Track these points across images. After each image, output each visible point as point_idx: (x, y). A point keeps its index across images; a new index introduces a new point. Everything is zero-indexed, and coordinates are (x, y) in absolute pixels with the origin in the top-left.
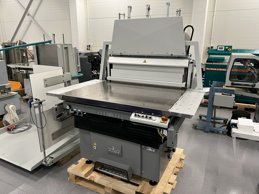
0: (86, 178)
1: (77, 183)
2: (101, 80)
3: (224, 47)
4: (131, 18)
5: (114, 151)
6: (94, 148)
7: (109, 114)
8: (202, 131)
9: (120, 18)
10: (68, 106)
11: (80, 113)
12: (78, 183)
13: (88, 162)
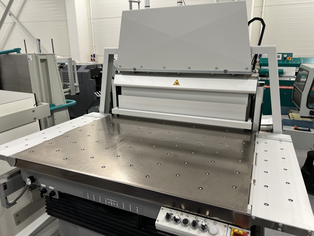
3: (281, 54)
4: (150, 8)
7: (110, 201)
9: (131, 8)
11: (53, 193)
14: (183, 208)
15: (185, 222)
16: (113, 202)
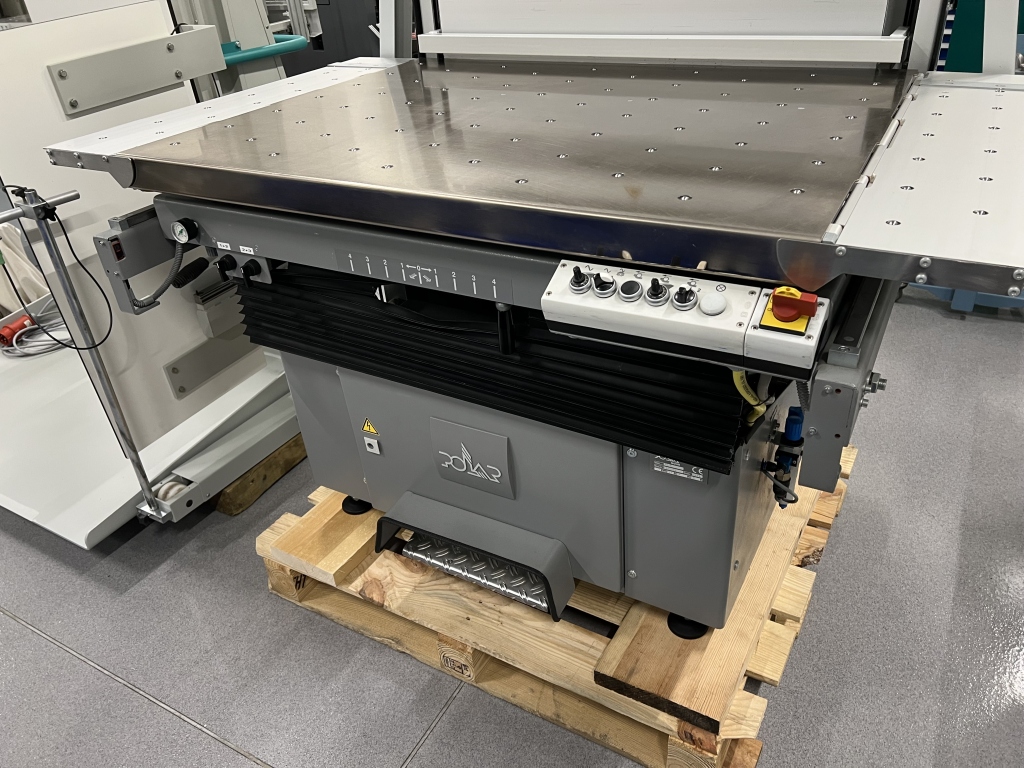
0: (344, 588)
1: (307, 603)
2: (387, 57)
5: (468, 469)
6: (369, 449)
7: (416, 271)
8: (931, 311)
10: (179, 227)
11: (252, 267)
12: (316, 607)
13: (355, 507)
14: (627, 255)
15: (630, 288)
16: (423, 273)
